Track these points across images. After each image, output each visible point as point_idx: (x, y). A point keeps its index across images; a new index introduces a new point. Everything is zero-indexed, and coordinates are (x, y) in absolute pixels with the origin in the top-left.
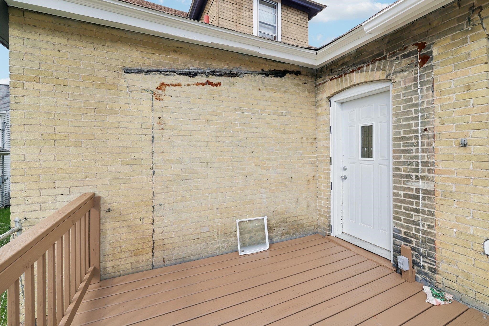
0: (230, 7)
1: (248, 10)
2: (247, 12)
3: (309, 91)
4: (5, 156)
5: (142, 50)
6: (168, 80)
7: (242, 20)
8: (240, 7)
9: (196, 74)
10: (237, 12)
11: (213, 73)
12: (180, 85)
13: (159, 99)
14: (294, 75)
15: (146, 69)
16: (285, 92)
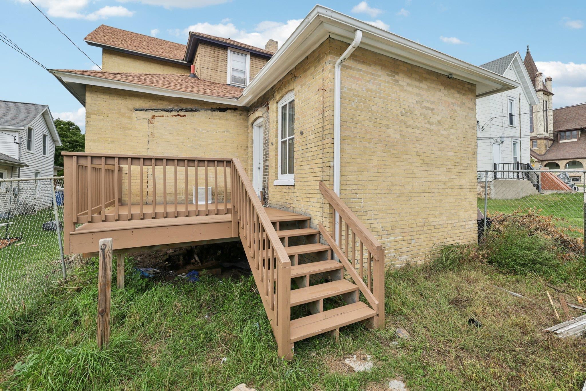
0: (210, 60)
1: (223, 61)
2: (222, 63)
3: (243, 119)
4: (21, 168)
5: (144, 99)
6: (156, 114)
7: (218, 68)
8: (217, 59)
9: (172, 111)
10: (215, 63)
11: (182, 110)
12: (163, 116)
13: (152, 123)
14: (233, 111)
15: (145, 108)
16: (226, 120)
